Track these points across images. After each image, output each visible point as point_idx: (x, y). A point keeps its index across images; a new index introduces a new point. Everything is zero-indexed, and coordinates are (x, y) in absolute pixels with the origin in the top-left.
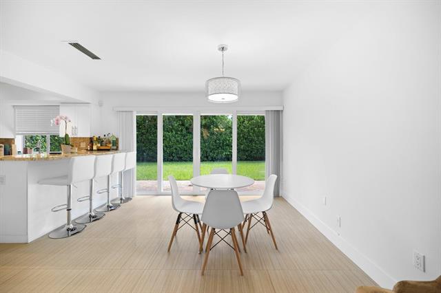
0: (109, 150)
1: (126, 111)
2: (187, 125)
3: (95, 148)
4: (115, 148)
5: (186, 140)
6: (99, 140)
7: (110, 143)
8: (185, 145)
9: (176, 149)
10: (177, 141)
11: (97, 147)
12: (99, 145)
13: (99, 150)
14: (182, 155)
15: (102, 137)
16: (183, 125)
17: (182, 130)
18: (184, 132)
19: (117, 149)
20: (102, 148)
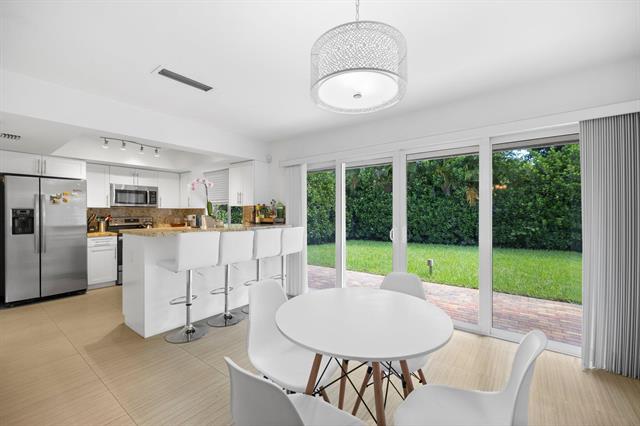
0: (271, 223)
1: (293, 166)
2: (436, 183)
3: (257, 221)
4: (281, 220)
5: (436, 207)
6: (264, 209)
7: (273, 213)
8: (434, 216)
9: (419, 223)
10: (420, 210)
11: (261, 219)
12: (263, 216)
13: (262, 223)
14: (428, 233)
15: (268, 204)
16: (430, 183)
17: (427, 193)
18: (432, 194)
19: (284, 223)
20: (265, 220)
